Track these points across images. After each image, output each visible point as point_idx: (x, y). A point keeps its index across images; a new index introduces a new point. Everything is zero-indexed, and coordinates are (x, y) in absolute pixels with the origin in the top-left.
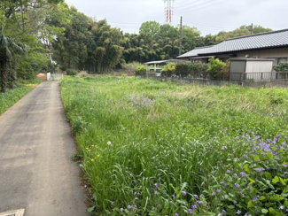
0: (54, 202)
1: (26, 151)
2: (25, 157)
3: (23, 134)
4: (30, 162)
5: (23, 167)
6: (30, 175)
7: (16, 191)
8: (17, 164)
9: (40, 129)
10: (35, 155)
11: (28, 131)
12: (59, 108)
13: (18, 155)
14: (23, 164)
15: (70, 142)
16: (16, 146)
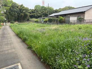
0: (28, 60)
1: (11, 47)
2: (11, 49)
3: (6, 42)
4: (14, 50)
5: (12, 52)
6: (16, 54)
7: (14, 58)
8: (10, 51)
9: (12, 41)
10: (14, 48)
11: (7, 41)
12: (14, 34)
13: (8, 49)
14: (12, 51)
15: (24, 44)
16: (6, 46)
